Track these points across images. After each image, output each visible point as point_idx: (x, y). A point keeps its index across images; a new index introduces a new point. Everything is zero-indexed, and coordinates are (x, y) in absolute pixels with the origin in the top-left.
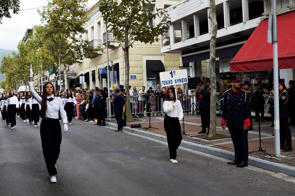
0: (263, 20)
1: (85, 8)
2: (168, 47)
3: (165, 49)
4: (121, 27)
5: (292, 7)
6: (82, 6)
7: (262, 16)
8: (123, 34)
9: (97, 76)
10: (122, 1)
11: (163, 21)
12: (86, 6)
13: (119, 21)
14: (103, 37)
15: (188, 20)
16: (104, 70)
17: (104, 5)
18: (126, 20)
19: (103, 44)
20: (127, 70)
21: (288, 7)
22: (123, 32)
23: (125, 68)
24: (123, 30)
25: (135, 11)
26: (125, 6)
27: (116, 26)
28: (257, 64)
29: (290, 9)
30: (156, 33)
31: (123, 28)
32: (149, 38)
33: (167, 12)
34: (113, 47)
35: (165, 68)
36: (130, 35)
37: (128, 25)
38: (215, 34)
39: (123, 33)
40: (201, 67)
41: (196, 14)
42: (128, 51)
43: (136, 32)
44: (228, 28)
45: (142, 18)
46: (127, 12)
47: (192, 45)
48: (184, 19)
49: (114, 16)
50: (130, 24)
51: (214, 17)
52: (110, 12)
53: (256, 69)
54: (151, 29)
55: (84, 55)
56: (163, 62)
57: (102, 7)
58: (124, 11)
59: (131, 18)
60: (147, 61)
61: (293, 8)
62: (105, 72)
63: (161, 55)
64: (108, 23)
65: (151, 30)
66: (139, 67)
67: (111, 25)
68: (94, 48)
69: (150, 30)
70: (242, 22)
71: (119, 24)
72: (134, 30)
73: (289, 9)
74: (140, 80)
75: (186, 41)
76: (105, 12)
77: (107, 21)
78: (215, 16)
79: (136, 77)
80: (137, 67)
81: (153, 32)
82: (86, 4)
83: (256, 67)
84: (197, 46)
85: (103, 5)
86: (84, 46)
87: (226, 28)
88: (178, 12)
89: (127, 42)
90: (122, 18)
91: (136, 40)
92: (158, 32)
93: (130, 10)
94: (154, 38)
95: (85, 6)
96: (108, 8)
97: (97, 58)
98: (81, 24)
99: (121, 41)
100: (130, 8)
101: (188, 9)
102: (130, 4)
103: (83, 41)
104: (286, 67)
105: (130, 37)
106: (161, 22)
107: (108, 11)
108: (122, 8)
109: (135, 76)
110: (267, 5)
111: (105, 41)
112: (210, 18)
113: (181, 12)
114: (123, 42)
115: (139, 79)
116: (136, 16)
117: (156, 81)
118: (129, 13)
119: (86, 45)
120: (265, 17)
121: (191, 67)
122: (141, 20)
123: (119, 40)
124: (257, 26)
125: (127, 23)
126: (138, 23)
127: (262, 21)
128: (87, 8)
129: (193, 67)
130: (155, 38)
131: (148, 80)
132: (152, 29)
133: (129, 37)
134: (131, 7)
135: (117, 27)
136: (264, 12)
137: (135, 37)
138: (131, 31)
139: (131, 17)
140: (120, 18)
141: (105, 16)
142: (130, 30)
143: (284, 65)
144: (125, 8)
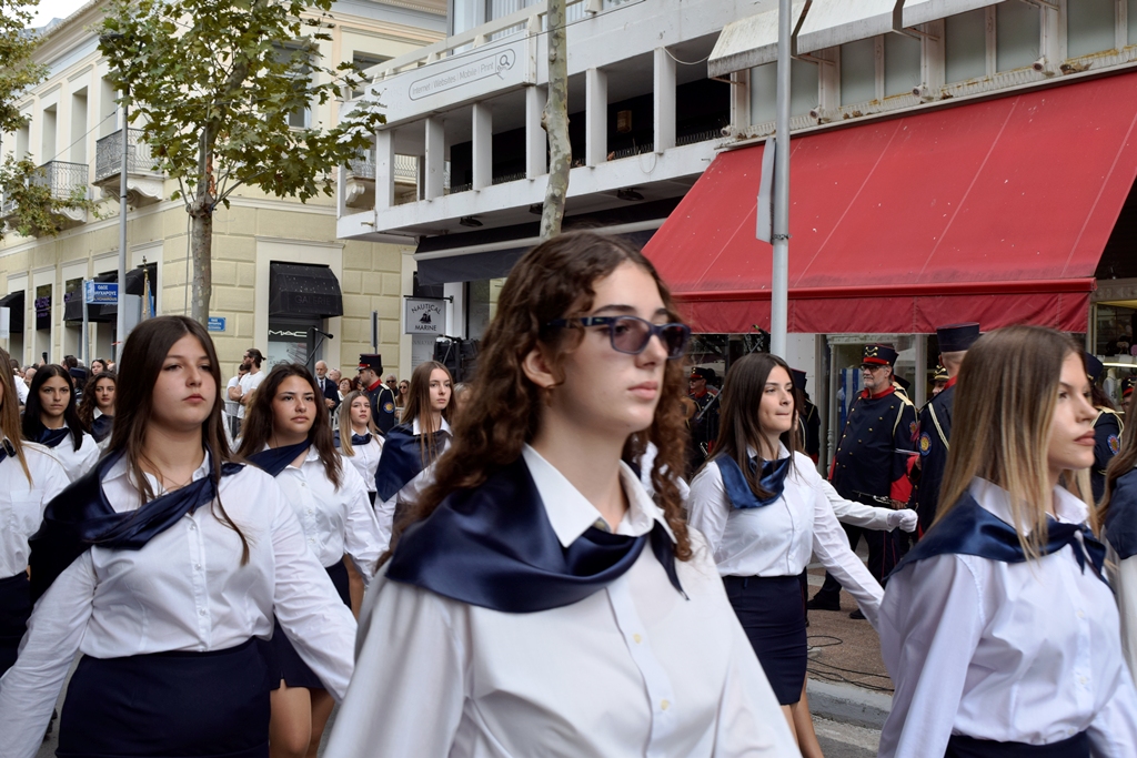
0: (726, 149)
1: (27, 27)
2: (368, 216)
3: (354, 224)
4: (185, 124)
5: (825, 116)
6: (14, 18)
7: (720, 136)
8: (195, 151)
9: (58, 311)
10: (197, 23)
11: (352, 115)
12: (30, 18)
13: (181, 98)
14: (95, 154)
15: (452, 122)
16: (101, 288)
17: (122, 32)
18: (208, 98)
19: (96, 184)
20: (201, 298)
21: (813, 114)
22: (191, 143)
23: (194, 287)
24: (193, 136)
25: (244, 68)
26: (207, 45)
27: (168, 118)
28: (703, 307)
29: (820, 123)
30: (326, 157)
31: (195, 130)
32: (295, 177)
33: (369, 81)
34: (135, 198)
35: (343, 295)
36: (220, 157)
37: (215, 118)
38: (561, 189)
39: (193, 147)
40: (489, 302)
41: (480, 101)
42: (211, 223)
43: (244, 150)
44: (598, 166)
45: (276, 97)
46: (215, 67)
47: (462, 218)
48: (436, 116)
49: (161, 77)
50: (223, 114)
51: (560, 125)
52: (145, 62)
53: (700, 327)
54: (308, 143)
55: (7, 218)
56: (337, 271)
57: (113, 37)
58: (199, 62)
59: (227, 94)
60: (272, 262)
61: (828, 121)
62: (104, 296)
63: (332, 243)
64: (135, 102)
65: (307, 148)
66: (241, 286)
67: (145, 110)
68: (53, 196)
69: (303, 145)
70: (652, 150)
71: (179, 113)
72: (239, 141)
73: (815, 121)
74: (239, 337)
75: (440, 201)
76: (126, 57)
77: (128, 93)
78: (565, 122)
79: (226, 325)
80: (233, 286)
81: (314, 153)
82: (33, 15)
83: (698, 318)
84: (480, 224)
85: (116, 28)
86: (17, 185)
87: (592, 168)
88: (414, 86)
89: (208, 187)
90: (191, 89)
91: (243, 181)
92: (333, 156)
93: (225, 59)
94: (315, 179)
95: (25, 21)
96: (138, 43)
97: (65, 236)
98: (7, 91)
99: (184, 179)
100: (226, 54)
101: (452, 79)
102: (229, 36)
103: (12, 164)
104: (801, 325)
105: (222, 166)
106: (346, 120)
107: (138, 55)
108: (197, 50)
109: (222, 321)
110: (742, 99)
111: (105, 170)
112: (544, 126)
113: (426, 88)
114: (190, 183)
115: (237, 334)
116: (247, 84)
117: (305, 345)
118: (222, 70)
119: (21, 178)
120: (734, 140)
121: (451, 299)
122: (272, 105)
123: (175, 174)
124: (704, 170)
125: (211, 112)
126: (259, 116)
127: (721, 153)
128: (34, 30)
129: (459, 300)
130: (319, 176)
131: (272, 338)
132: (312, 141)
133: (216, 164)
134: (233, 49)
135: (171, 124)
136: (729, 123)
137: (240, 169)
138: (226, 144)
139: (231, 89)
140: (184, 88)
141: (124, 74)
142: (223, 141)
143: (794, 320)
144: (209, 53)
